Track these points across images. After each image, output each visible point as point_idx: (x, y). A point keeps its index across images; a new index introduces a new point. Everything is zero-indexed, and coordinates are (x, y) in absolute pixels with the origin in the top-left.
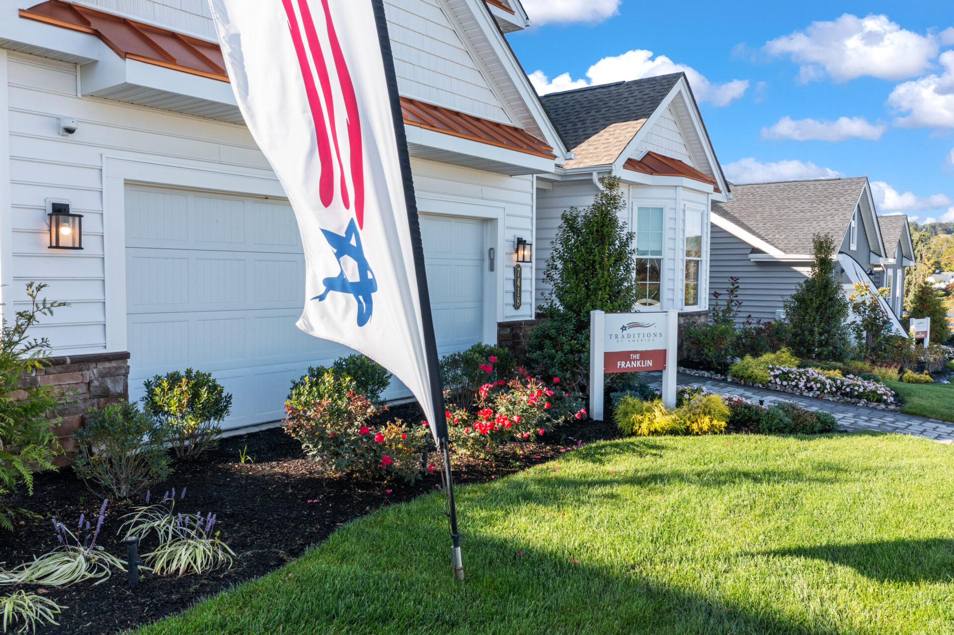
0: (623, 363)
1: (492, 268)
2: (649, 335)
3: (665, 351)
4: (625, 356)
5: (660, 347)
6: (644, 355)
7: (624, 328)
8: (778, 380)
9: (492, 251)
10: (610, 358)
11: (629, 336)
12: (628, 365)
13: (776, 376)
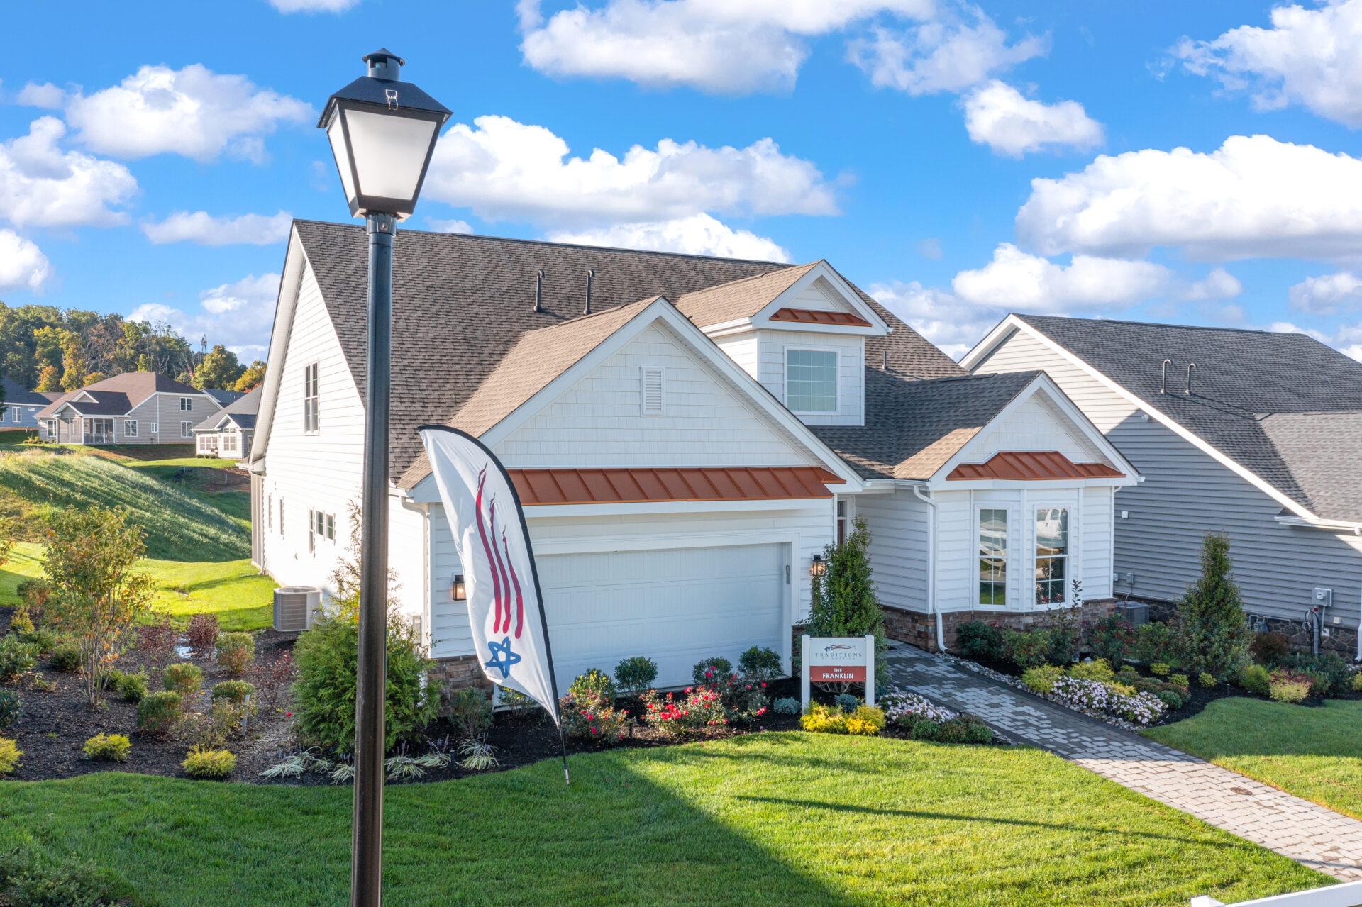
0: (828, 675)
1: (788, 582)
2: (850, 655)
3: (865, 668)
4: (830, 669)
5: (861, 664)
6: (846, 670)
7: (827, 649)
8: (1060, 691)
9: (788, 568)
10: (814, 670)
11: (832, 655)
12: (832, 676)
13: (1059, 688)
